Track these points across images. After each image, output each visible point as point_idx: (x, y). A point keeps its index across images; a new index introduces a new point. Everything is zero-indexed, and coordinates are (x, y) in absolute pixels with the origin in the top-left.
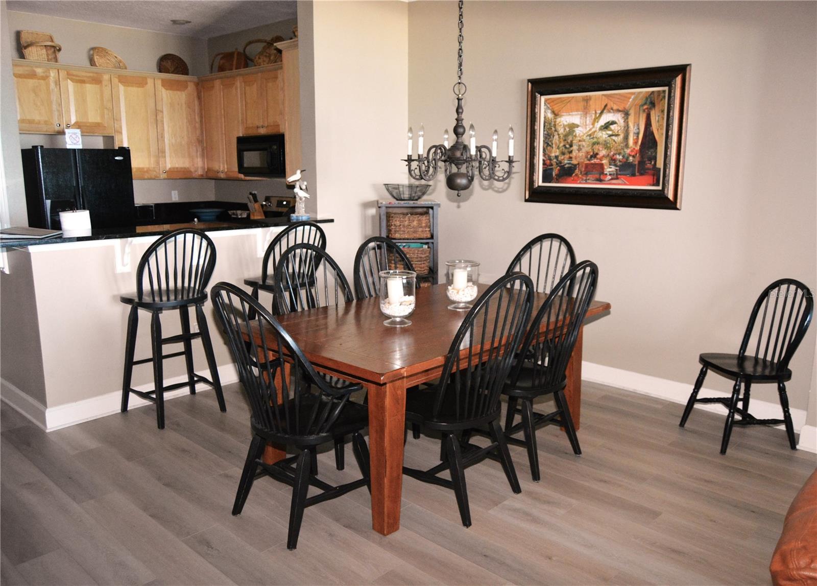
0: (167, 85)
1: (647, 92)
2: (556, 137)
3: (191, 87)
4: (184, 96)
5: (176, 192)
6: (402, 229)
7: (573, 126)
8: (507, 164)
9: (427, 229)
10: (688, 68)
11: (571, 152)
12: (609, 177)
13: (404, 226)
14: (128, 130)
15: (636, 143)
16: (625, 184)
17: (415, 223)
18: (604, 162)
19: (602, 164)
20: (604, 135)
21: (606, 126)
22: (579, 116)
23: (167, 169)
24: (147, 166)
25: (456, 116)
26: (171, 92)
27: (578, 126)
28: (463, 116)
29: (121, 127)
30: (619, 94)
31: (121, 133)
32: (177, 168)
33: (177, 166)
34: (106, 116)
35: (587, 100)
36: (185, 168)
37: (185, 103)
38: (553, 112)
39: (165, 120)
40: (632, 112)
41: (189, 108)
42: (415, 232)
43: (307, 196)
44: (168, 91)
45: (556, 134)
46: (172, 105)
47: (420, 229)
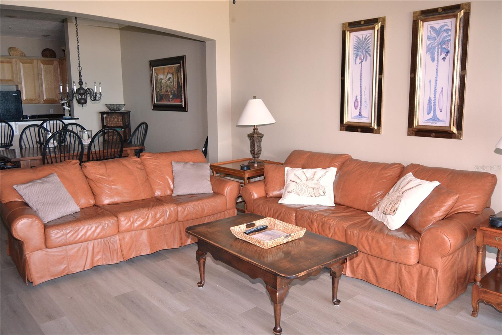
0: (44, 63)
1: (177, 66)
2: (158, 84)
3: (56, 63)
4: (52, 67)
5: (52, 110)
6: (110, 122)
7: (161, 79)
8: (99, 95)
9: (121, 122)
10: (184, 57)
11: (162, 90)
12: (171, 100)
13: (111, 121)
14: (25, 82)
15: (176, 86)
16: (175, 102)
17: (116, 120)
18: (169, 93)
19: (169, 94)
20: (168, 83)
21: (169, 80)
22: (162, 75)
23: (45, 99)
24: (35, 98)
25: (79, 78)
26: (45, 65)
27: (162, 79)
28: (82, 78)
29: (21, 82)
30: (171, 67)
31: (22, 84)
32: (49, 99)
33: (49, 98)
34: (14, 77)
35: (164, 69)
36: (53, 99)
37: (53, 70)
38: (157, 74)
39: (43, 77)
40: (174, 74)
41: (55, 72)
42: (116, 123)
43: (69, 109)
44: (44, 65)
45: (158, 82)
46: (46, 71)
47: (118, 123)
